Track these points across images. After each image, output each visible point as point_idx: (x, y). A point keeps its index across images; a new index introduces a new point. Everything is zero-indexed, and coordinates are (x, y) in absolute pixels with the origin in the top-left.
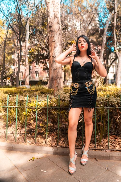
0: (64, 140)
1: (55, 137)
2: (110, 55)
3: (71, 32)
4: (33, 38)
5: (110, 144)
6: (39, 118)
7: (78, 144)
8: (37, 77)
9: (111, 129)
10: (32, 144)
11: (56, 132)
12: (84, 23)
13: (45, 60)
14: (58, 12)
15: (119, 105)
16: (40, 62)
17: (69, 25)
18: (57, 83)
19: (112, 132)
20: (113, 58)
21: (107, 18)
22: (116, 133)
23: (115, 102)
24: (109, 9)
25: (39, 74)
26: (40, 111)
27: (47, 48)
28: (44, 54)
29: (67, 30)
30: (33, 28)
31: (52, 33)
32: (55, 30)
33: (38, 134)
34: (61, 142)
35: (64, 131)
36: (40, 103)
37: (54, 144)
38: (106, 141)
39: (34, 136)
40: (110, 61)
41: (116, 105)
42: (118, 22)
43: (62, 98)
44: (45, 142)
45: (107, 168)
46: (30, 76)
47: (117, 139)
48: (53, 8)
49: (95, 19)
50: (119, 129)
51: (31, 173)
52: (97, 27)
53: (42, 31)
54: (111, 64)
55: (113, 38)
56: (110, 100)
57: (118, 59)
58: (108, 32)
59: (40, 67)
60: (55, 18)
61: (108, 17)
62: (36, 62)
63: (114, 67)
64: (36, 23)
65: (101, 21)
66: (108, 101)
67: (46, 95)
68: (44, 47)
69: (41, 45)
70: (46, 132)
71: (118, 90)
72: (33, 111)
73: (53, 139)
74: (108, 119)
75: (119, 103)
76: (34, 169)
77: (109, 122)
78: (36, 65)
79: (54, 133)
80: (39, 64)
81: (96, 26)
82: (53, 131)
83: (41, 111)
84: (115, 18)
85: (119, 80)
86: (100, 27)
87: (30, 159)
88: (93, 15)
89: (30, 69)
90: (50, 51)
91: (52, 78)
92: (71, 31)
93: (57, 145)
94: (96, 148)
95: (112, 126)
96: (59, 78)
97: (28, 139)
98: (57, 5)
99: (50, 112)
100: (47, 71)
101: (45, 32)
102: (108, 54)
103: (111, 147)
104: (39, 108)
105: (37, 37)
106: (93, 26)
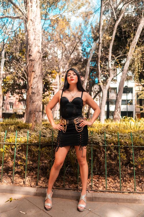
0: (44, 180)
1: (34, 177)
2: (94, 87)
3: (52, 61)
4: (9, 65)
5: (93, 184)
6: (17, 155)
7: (59, 185)
8: (12, 109)
9: (94, 169)
10: (9, 184)
11: (36, 171)
12: (66, 52)
13: (21, 90)
14: (39, 40)
15: (103, 143)
16: (16, 93)
17: (50, 52)
18: (35, 117)
19: (96, 172)
20: (97, 90)
21: (91, 48)
22: (99, 173)
23: (99, 139)
24: (93, 38)
25: (13, 106)
26: (19, 147)
27: (24, 77)
28: (20, 83)
29: (47, 58)
30: (9, 55)
31: (32, 62)
32: (35, 60)
33: (15, 173)
34: (41, 182)
35: (44, 170)
36: (19, 139)
37: (33, 184)
38: (89, 181)
39: (10, 175)
40: (94, 94)
41: (100, 143)
42: (103, 52)
43: (43, 134)
44: (24, 182)
45: (90, 210)
46: (3, 107)
47: (100, 179)
48: (34, 35)
49: (78, 48)
50: (102, 169)
51: (9, 215)
52: (80, 57)
53: (19, 58)
54: (95, 97)
55: (97, 70)
56: (94, 138)
57: (102, 92)
58: (92, 62)
59: (15, 98)
60: (35, 46)
61: (92, 46)
62: (10, 92)
63: (97, 100)
64: (13, 49)
65: (84, 50)
66: (92, 139)
67: (24, 130)
68: (21, 76)
69: (17, 74)
70: (25, 170)
71: (101, 126)
72: (11, 148)
73: (32, 178)
74: (91, 158)
75: (103, 141)
76: (12, 210)
77: (92, 160)
78: (10, 95)
79: (33, 172)
80: (15, 94)
81: (79, 55)
82: (32, 170)
83: (21, 148)
84: (99, 49)
85: (103, 116)
86: (83, 56)
87: (7, 200)
88: (76, 43)
89: (4, 100)
90: (29, 82)
91: (30, 112)
92: (51, 59)
93: (37, 185)
94: (78, 188)
95: (95, 166)
96: (38, 112)
97: (4, 179)
98: (39, 33)
99: (30, 149)
100: (23, 102)
101: (23, 59)
102: (91, 86)
103: (94, 188)
104: (18, 145)
105: (14, 65)
106: (76, 56)
